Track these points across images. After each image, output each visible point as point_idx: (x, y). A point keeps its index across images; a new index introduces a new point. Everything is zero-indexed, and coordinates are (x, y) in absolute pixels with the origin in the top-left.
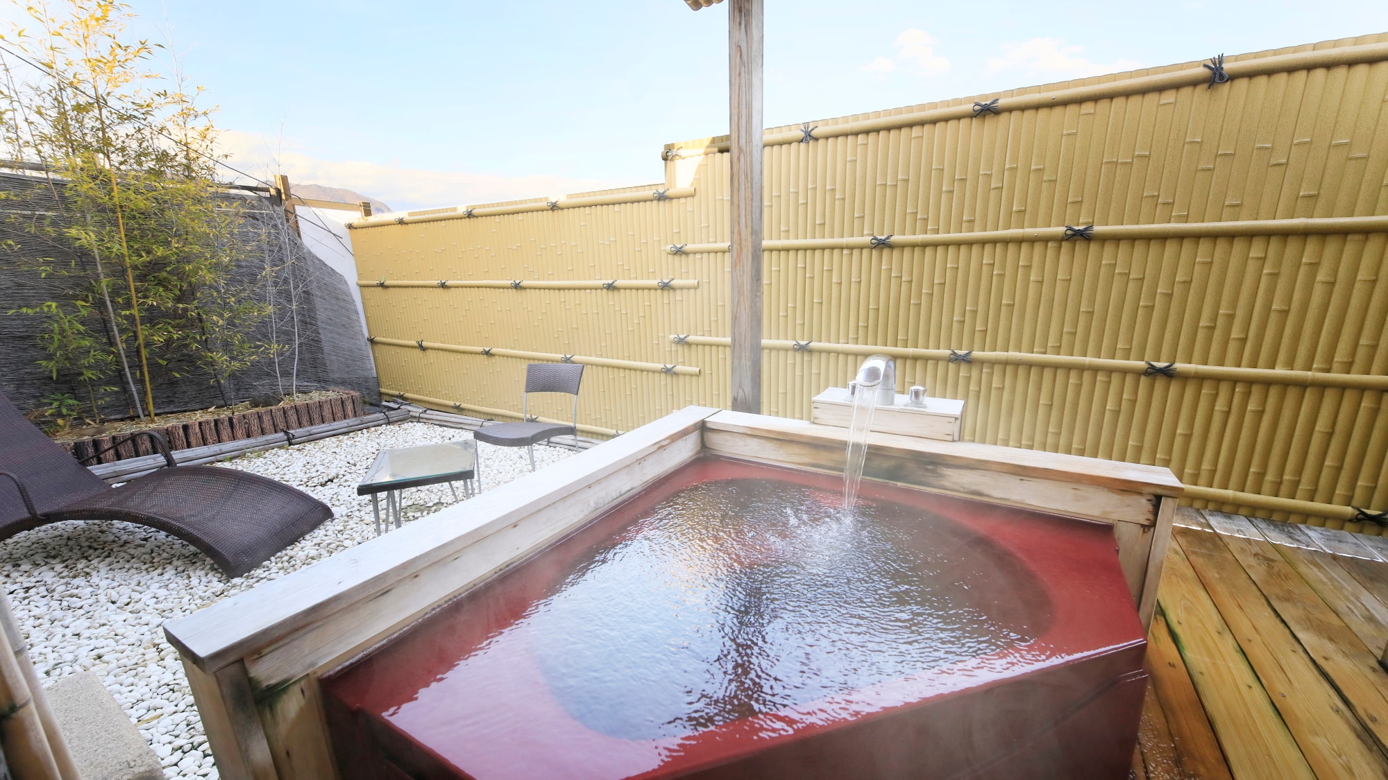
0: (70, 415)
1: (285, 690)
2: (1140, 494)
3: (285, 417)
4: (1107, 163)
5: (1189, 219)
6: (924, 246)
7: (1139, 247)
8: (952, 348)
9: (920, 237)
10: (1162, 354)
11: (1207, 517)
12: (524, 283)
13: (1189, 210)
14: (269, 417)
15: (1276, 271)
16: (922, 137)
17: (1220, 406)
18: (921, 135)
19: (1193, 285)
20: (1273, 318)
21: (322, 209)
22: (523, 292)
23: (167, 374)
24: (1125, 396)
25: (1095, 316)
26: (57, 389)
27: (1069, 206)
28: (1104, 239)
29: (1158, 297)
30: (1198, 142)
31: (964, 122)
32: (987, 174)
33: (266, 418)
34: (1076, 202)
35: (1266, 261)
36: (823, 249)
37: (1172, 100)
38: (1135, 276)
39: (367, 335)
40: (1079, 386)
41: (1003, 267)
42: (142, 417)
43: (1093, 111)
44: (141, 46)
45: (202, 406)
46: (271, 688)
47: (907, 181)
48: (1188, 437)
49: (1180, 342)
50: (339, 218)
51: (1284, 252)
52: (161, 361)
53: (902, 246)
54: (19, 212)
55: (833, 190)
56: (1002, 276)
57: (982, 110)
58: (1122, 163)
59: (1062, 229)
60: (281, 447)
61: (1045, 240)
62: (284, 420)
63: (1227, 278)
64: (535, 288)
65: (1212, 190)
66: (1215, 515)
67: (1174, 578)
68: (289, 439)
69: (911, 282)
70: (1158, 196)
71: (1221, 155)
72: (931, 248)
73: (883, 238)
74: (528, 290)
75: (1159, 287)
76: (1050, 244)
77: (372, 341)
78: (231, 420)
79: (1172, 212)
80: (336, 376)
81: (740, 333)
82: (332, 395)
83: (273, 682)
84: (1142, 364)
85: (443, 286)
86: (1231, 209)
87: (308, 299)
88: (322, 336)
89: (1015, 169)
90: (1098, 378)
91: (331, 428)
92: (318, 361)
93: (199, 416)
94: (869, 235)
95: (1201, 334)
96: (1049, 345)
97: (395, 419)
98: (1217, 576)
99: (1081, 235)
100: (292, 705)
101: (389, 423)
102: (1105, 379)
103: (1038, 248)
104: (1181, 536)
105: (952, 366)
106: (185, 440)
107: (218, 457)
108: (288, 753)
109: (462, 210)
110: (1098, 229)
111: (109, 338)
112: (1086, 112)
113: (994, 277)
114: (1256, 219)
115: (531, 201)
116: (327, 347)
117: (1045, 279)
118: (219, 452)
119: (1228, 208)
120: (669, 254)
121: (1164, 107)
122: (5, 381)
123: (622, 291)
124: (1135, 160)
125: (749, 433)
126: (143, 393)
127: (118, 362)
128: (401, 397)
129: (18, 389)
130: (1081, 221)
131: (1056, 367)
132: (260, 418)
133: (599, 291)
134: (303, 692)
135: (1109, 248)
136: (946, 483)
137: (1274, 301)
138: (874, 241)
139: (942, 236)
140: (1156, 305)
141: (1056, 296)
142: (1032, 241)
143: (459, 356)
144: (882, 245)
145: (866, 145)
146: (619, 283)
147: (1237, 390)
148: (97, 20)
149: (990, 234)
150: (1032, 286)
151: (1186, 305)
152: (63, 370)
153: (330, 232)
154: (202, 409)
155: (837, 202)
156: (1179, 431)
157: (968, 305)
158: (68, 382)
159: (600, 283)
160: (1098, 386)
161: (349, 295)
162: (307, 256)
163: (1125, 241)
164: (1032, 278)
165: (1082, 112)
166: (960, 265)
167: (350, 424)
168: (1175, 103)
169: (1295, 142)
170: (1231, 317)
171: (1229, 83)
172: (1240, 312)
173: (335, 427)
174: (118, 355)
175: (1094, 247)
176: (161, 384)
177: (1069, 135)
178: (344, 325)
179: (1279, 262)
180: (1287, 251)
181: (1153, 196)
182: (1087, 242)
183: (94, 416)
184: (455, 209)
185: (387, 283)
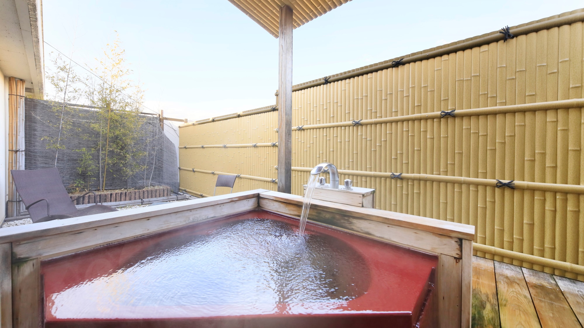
0: (81, 187)
1: (26, 261)
2: (450, 237)
3: (144, 194)
4: (458, 81)
5: (507, 104)
6: (376, 124)
7: (482, 119)
8: (393, 172)
9: (374, 120)
10: (506, 175)
11: (557, 280)
12: (228, 145)
13: (506, 100)
14: (138, 193)
15: (566, 128)
16: (372, 78)
17: (548, 206)
18: (371, 77)
19: (516, 138)
20: (571, 155)
21: (172, 121)
22: (227, 149)
23: (112, 175)
24: (488, 199)
25: (464, 154)
26: (80, 178)
27: (442, 102)
28: (462, 116)
29: (497, 144)
30: (504, 67)
31: (389, 70)
32: (401, 91)
33: (137, 194)
34: (445, 100)
35: (558, 123)
36: (334, 127)
37: (487, 49)
38: (482, 134)
39: (178, 166)
40: (461, 193)
41: (413, 131)
42: (101, 190)
43: (447, 59)
44: (127, 71)
45: (120, 188)
46: (20, 259)
47: (367, 96)
48: (532, 225)
49: (515, 168)
50: (176, 124)
51: (568, 118)
52: (111, 170)
53: (366, 124)
54: (86, 121)
55: (337, 102)
56: (413, 136)
57: (396, 64)
58: (466, 80)
59: (439, 113)
60: (138, 205)
61: (433, 118)
62: (143, 195)
63: (536, 133)
64: (230, 147)
65: (517, 88)
66: (563, 280)
67: (517, 312)
68: (142, 202)
69: (371, 140)
70: (488, 94)
71: (518, 71)
72: (379, 124)
73: (358, 121)
74: (228, 148)
75: (497, 139)
76: (435, 120)
77: (179, 168)
78: (126, 193)
79: (496, 101)
80: (165, 181)
81: (281, 157)
82: (161, 187)
83: (22, 256)
84: (494, 181)
85: (203, 147)
86: (530, 97)
87: (161, 152)
88: (164, 166)
89: (414, 87)
90: (471, 189)
91: (157, 199)
92: (161, 175)
93: (117, 191)
94: (352, 120)
95: (527, 165)
96: (441, 170)
97: (180, 198)
98: (551, 315)
99: (449, 115)
100: (27, 269)
101: (177, 200)
102: (474, 189)
103: (429, 122)
104: (533, 288)
105: (393, 181)
106: (110, 199)
107: (118, 207)
108: (20, 291)
109: (211, 120)
110: (457, 111)
111: (98, 162)
112: (444, 59)
113: (409, 137)
114: (546, 101)
115: (232, 114)
116: (164, 170)
117: (435, 137)
118: (119, 205)
119: (528, 97)
120: (276, 132)
121: (483, 53)
122: (67, 174)
123: (259, 147)
124: (472, 78)
125: (274, 199)
126: (103, 181)
127: (99, 170)
128: (185, 191)
129: (70, 176)
130: (449, 108)
131: (446, 182)
132: (135, 193)
133: (251, 148)
134: (33, 265)
135: (465, 121)
136: (354, 227)
137: (569, 145)
138: (354, 123)
139: (384, 119)
140: (497, 149)
141: (441, 145)
142: (426, 119)
143: (204, 174)
144: (357, 124)
145: (350, 83)
146: (258, 144)
147: (557, 197)
148: (117, 64)
149: (405, 117)
150: (428, 141)
151: (514, 148)
152: (83, 172)
153: (173, 129)
154: (120, 189)
155: (339, 107)
156: (525, 221)
157: (398, 151)
158: (84, 176)
159: (251, 145)
160: (471, 193)
161: (175, 151)
162: (164, 137)
163: (474, 117)
164: (428, 137)
165: (442, 60)
166: (393, 132)
167: (164, 199)
168: (488, 51)
169: (560, 61)
170: (544, 155)
171: (515, 38)
172: (549, 151)
173: (159, 199)
174: (99, 167)
175: (457, 120)
176: (110, 179)
177: (437, 70)
178: (171, 162)
179: (566, 123)
180: (570, 117)
181: (485, 94)
182: (454, 118)
183: (88, 188)
184: (209, 119)
185: (187, 147)
